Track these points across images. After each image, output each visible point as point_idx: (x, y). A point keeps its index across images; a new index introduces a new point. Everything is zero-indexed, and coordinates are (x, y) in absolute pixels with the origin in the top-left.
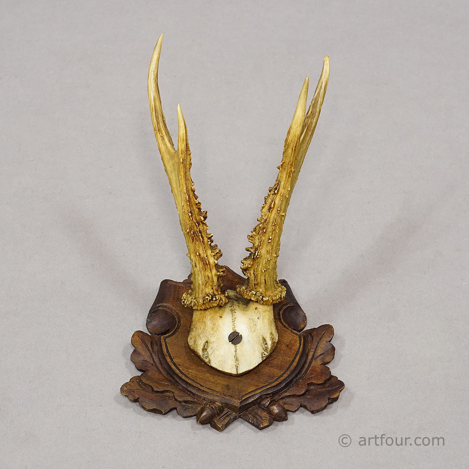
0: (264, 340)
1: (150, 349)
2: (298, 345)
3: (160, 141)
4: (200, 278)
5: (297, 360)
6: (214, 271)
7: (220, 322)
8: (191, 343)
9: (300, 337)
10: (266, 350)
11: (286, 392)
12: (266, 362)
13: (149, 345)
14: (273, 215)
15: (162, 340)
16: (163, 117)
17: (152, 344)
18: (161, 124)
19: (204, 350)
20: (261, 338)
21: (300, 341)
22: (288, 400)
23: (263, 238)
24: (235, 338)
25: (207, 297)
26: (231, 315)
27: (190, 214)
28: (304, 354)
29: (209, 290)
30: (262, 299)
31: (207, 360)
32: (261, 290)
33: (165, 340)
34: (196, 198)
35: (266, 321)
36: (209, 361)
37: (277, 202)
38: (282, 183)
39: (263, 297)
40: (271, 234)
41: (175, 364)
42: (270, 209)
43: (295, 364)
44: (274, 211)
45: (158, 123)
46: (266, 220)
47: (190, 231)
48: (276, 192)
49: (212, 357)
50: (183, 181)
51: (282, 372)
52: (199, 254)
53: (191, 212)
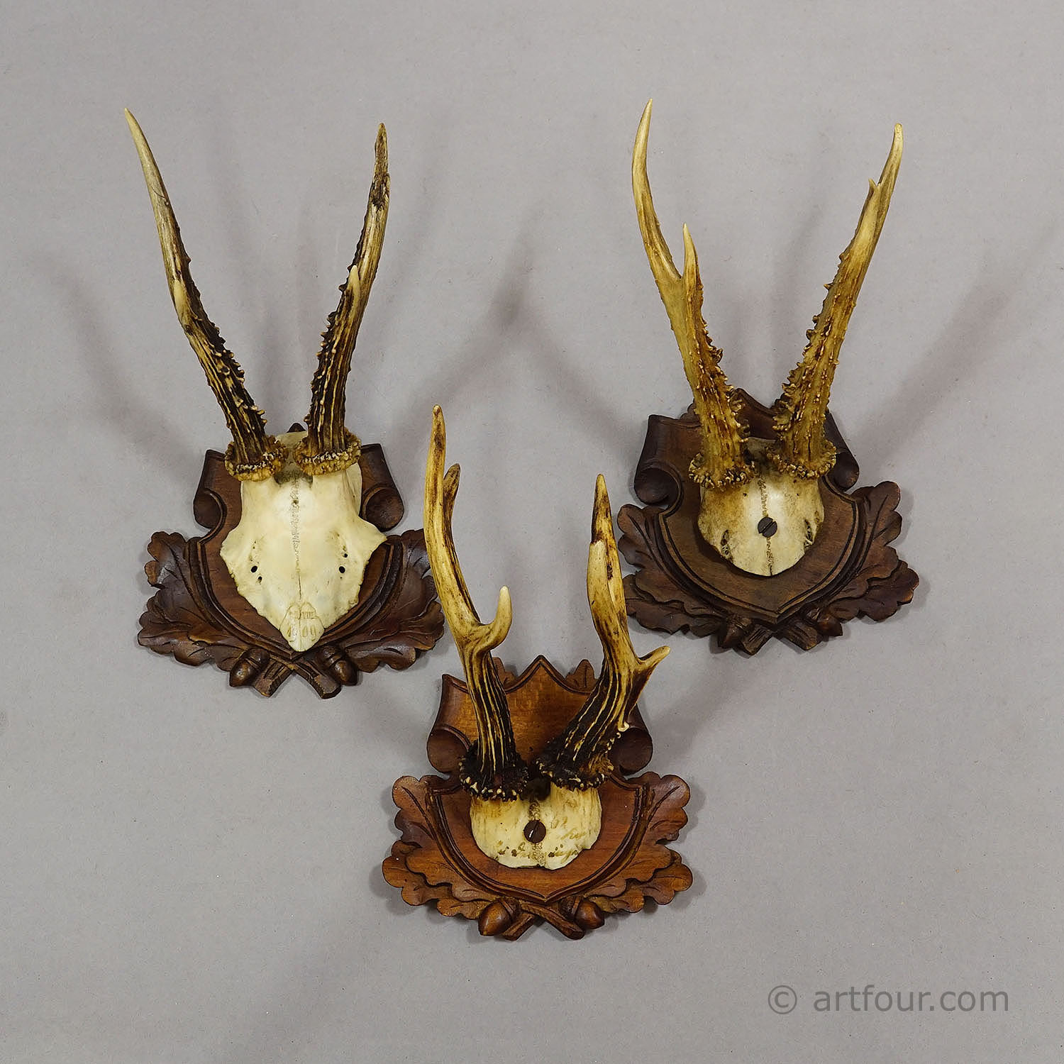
0: (807, 522)
1: (645, 534)
2: (852, 519)
3: (653, 259)
4: (715, 448)
5: (851, 545)
6: (736, 438)
7: (744, 501)
8: (704, 530)
9: (854, 507)
10: (809, 537)
11: (838, 593)
12: (809, 551)
13: (643, 529)
14: (822, 364)
15: (661, 521)
16: (656, 221)
17: (646, 525)
18: (654, 234)
19: (724, 542)
20: (803, 521)
21: (855, 513)
22: (841, 605)
23: (808, 395)
24: (768, 527)
25: (728, 478)
26: (759, 492)
27: (702, 367)
28: (862, 532)
29: (728, 464)
30: (806, 476)
31: (727, 557)
32: (803, 461)
33: (664, 520)
34: (709, 341)
35: (809, 496)
36: (731, 558)
37: (828, 347)
38: (836, 321)
39: (807, 472)
40: (818, 390)
41: (681, 560)
42: (817, 355)
43: (849, 551)
44: (824, 360)
45: (650, 232)
46: (812, 371)
47: (702, 388)
48: (827, 333)
49: (734, 554)
50: (692, 324)
51: (833, 566)
52: (714, 416)
53: (703, 364)
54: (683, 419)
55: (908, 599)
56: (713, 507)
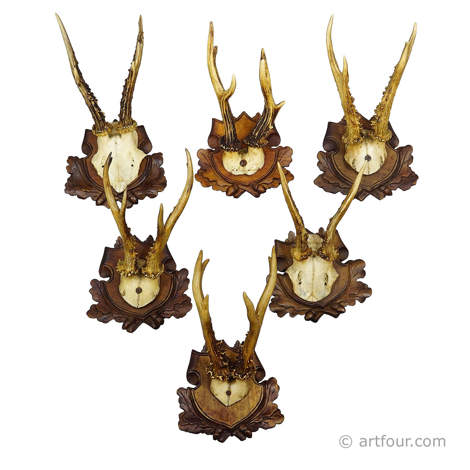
0: (381, 157)
1: (326, 161)
2: (396, 157)
3: (333, 67)
4: (351, 131)
5: (396, 165)
6: (358, 128)
7: (360, 149)
8: (346, 159)
9: (397, 153)
10: (382, 162)
11: (391, 181)
12: (382, 167)
13: (326, 159)
14: (388, 103)
15: (332, 156)
16: (334, 54)
17: (327, 158)
18: (333, 58)
19: (353, 163)
20: (380, 157)
21: (397, 155)
22: (392, 185)
23: (383, 113)
24: (368, 158)
25: (355, 141)
26: (365, 146)
27: (348, 103)
28: (399, 161)
29: (356, 137)
30: (381, 141)
31: (354, 168)
32: (380, 136)
33: (333, 157)
34: (350, 94)
35: (382, 148)
36: (356, 169)
37: (390, 97)
38: (393, 88)
39: (382, 140)
40: (386, 111)
41: (339, 169)
42: (386, 100)
43: (395, 168)
44: (388, 101)
45: (331, 58)
46: (384, 105)
47: (347, 110)
48: (390, 92)
49: (356, 167)
50: (345, 89)
51: (390, 172)
52: (351, 120)
53: (348, 102)
54: (339, 123)
55: (415, 184)
56: (350, 151)
